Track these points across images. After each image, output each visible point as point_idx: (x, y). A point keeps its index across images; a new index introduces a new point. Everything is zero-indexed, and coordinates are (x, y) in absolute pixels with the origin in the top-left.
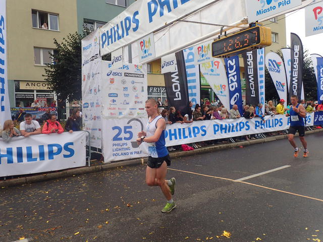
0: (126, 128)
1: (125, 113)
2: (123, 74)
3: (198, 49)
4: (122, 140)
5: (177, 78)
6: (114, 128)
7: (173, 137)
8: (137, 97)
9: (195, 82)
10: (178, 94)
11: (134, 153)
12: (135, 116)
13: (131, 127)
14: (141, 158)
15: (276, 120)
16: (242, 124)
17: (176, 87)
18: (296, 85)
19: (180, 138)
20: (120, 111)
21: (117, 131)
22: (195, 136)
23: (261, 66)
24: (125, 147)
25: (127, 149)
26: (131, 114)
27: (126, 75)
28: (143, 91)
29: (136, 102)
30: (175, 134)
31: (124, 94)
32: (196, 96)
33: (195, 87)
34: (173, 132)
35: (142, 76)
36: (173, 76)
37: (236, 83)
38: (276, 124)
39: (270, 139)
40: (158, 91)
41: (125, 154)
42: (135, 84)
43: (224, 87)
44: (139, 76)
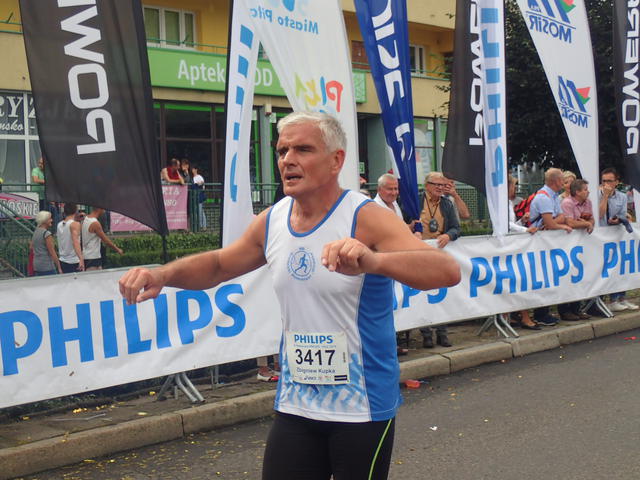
7: (73, 348)
15: (554, 253)
19: (111, 349)
22: (188, 340)
30: (83, 333)
34: (70, 322)
38: (558, 274)
39: (533, 341)
40: (13, 114)
43: (333, 90)
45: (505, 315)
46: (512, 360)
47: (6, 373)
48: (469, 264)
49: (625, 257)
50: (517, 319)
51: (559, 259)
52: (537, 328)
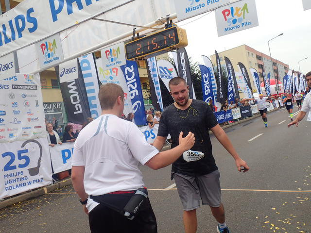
0: (20, 152)
1: (18, 134)
2: (10, 87)
3: (106, 52)
4: (16, 168)
5: (75, 88)
6: (4, 155)
8: (29, 113)
9: (94, 92)
10: (78, 107)
11: (32, 182)
12: (31, 137)
13: (26, 151)
14: (43, 187)
16: (147, 133)
17: (75, 99)
20: (11, 132)
21: (8, 158)
25: (23, 179)
26: (25, 134)
27: (15, 87)
28: (37, 105)
29: (29, 120)
31: (14, 111)
32: (96, 107)
33: (94, 98)
35: (34, 88)
36: (69, 86)
37: (137, 91)
41: (21, 185)
42: (27, 98)
44: (30, 88)
47: (64, 163)
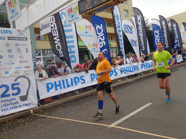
0: (13, 85)
1: (12, 72)
3: (68, 11)
4: (10, 96)
6: (1, 86)
7: (58, 88)
9: (74, 42)
11: (22, 106)
12: (22, 74)
13: (18, 84)
14: (30, 109)
15: (134, 66)
18: (142, 42)
19: (64, 87)
20: (7, 71)
21: (4, 89)
22: (76, 85)
23: (119, 29)
24: (13, 101)
25: (15, 103)
26: (17, 72)
27: (10, 38)
28: (27, 51)
29: (21, 62)
30: (60, 85)
31: (9, 56)
32: (75, 53)
33: (73, 46)
34: (58, 83)
38: (135, 69)
39: (131, 80)
40: (52, 52)
41: (14, 108)
42: (19, 47)
43: (96, 45)
44: (22, 39)
45: (126, 76)
46: (128, 83)
47: (48, 92)
48: (120, 69)
49: (145, 66)
50: (128, 77)
51: (135, 67)
52: (132, 78)
